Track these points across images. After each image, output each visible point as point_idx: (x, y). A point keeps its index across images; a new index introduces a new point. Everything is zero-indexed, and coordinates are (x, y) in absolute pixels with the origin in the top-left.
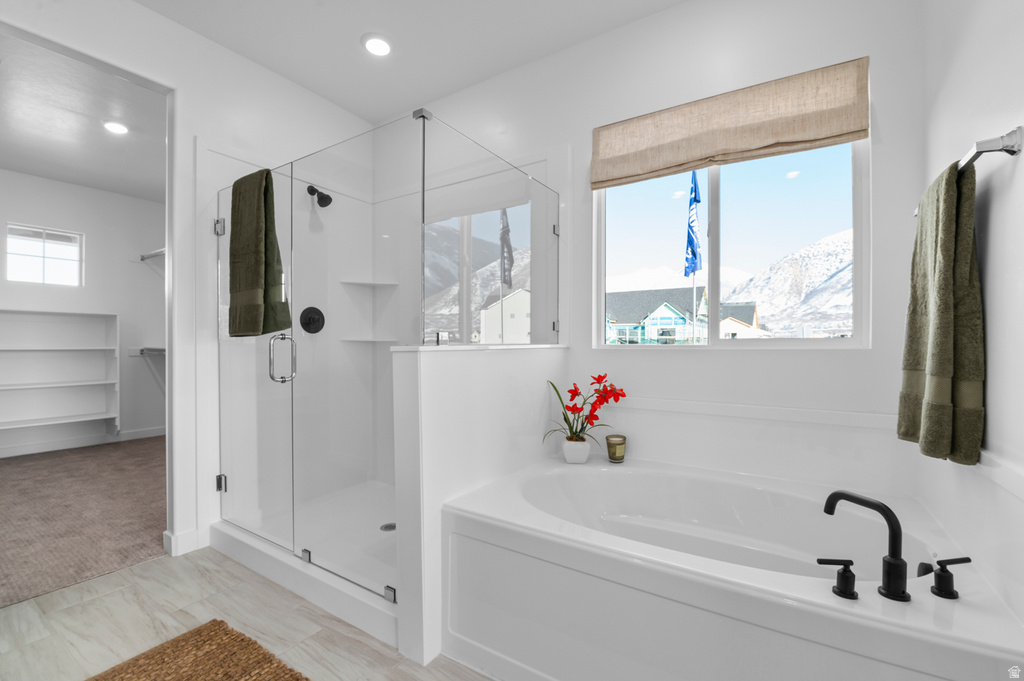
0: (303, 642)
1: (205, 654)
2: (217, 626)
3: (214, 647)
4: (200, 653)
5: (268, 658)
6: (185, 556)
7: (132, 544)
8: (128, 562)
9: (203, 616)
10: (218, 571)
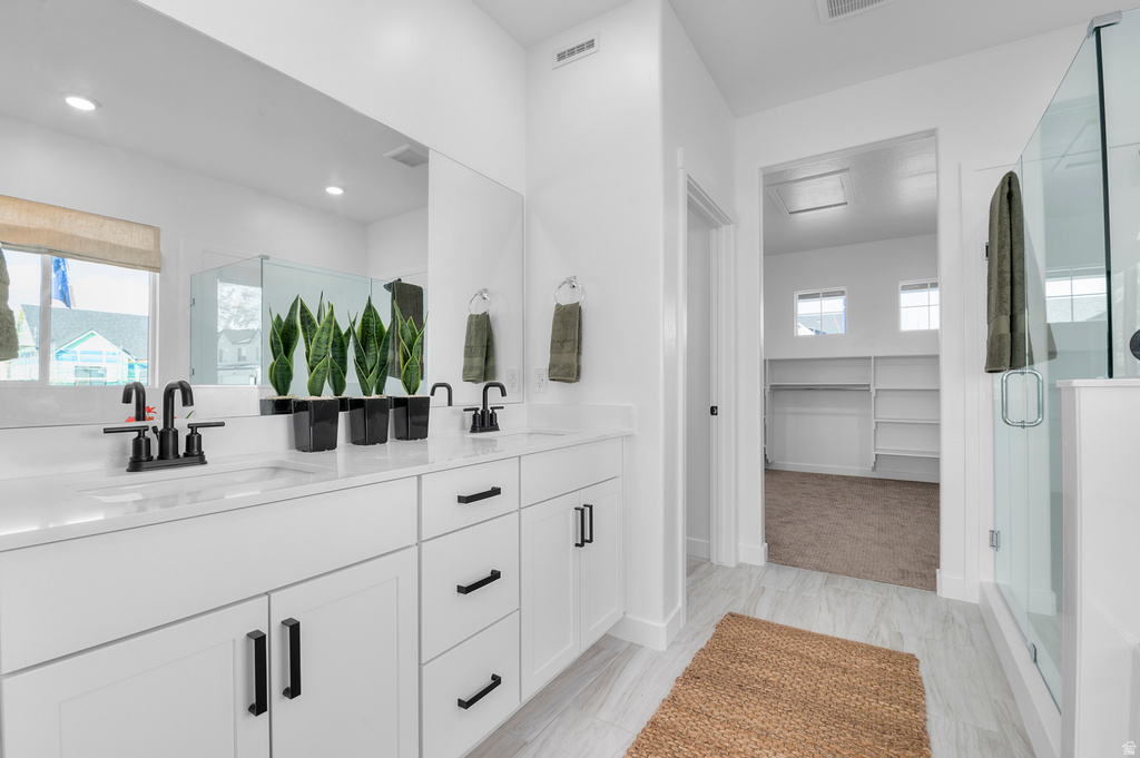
0: (965, 725)
1: (879, 669)
2: (911, 660)
3: (890, 670)
4: (877, 666)
5: (919, 708)
6: (948, 601)
7: (917, 570)
8: (902, 582)
9: (909, 648)
10: (960, 626)
